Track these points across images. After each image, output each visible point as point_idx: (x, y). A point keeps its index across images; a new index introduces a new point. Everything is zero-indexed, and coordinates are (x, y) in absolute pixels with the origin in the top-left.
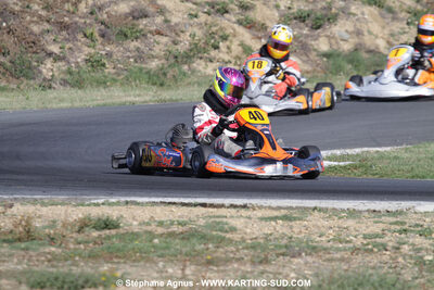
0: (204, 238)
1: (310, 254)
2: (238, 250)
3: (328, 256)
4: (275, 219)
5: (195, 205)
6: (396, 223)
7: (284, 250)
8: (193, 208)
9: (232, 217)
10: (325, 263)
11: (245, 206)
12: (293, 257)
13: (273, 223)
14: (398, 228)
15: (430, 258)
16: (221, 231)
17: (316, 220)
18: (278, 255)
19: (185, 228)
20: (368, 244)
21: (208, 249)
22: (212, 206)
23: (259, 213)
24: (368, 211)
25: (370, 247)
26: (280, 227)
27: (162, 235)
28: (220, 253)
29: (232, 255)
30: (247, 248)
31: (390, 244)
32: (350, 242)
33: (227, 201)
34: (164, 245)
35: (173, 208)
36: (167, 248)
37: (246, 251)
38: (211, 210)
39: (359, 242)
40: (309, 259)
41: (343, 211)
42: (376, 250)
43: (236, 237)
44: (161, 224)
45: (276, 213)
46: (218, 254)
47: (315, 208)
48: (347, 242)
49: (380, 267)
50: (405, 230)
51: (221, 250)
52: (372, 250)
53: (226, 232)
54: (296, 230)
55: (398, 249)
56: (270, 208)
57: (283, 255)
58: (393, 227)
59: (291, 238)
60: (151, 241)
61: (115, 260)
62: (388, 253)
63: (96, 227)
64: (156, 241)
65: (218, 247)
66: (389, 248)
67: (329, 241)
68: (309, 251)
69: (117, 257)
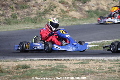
0: (57, 70)
1: (91, 74)
2: (68, 74)
3: (97, 75)
4: (79, 63)
5: (53, 60)
6: (118, 63)
7: (83, 73)
8: (52, 61)
9: (65, 63)
10: (97, 77)
11: (68, 60)
12: (86, 75)
13: (79, 65)
16: (62, 68)
17: (92, 64)
18: (81, 75)
19: (51, 67)
20: (109, 70)
21: (59, 74)
22: (58, 60)
24: (108, 60)
25: (110, 71)
26: (81, 66)
27: (43, 70)
28: (63, 75)
29: (66, 75)
30: (71, 73)
31: (117, 70)
32: (104, 70)
33: (63, 58)
34: (45, 73)
35: (46, 61)
36: (46, 74)
37: (71, 74)
38: (58, 61)
39: (107, 70)
40: (92, 76)
41: (100, 60)
42: (112, 72)
43: (67, 69)
44: (43, 66)
45: (79, 62)
47: (91, 60)
48: (103, 70)
49: (114, 77)
53: (64, 68)
54: (86, 67)
55: (119, 71)
56: (77, 60)
57: (83, 74)
58: (117, 65)
59: (85, 69)
60: (40, 72)
61: (30, 78)
62: (116, 73)
63: (22, 68)
64: (42, 72)
65: (62, 73)
66: (117, 71)
67: (97, 70)
68: (91, 73)
69: (30, 77)
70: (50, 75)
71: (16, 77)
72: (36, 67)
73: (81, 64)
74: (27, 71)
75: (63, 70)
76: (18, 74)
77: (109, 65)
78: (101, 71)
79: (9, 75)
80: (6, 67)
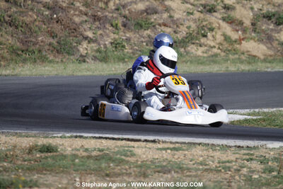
0: (111, 159)
1: (177, 172)
2: (130, 168)
3: (188, 174)
4: (166, 149)
6: (247, 154)
7: (159, 169)
9: (138, 147)
12: (164, 173)
13: (164, 152)
14: (248, 157)
15: (256, 176)
16: (125, 155)
18: (155, 172)
19: (101, 153)
21: (109, 167)
23: (160, 146)
24: (235, 146)
25: (219, 169)
26: (167, 155)
27: (83, 157)
28: (117, 170)
29: (125, 171)
30: (136, 167)
31: (235, 167)
32: (208, 165)
34: (81, 163)
36: (83, 165)
37: (135, 169)
39: (213, 165)
40: (175, 175)
41: (218, 145)
42: (223, 171)
43: (132, 159)
44: (86, 150)
45: (166, 146)
46: (116, 170)
48: (206, 165)
49: (221, 182)
50: (251, 159)
51: (119, 167)
52: (220, 171)
53: (128, 156)
54: (176, 157)
55: (239, 170)
57: (159, 172)
58: (244, 157)
59: (170, 161)
60: (73, 161)
61: (44, 172)
62: (230, 173)
63: (41, 151)
64: (77, 160)
65: (117, 166)
66: (232, 170)
67: (194, 164)
68: (177, 170)
69: (46, 170)
70: (90, 169)
71: (19, 169)
72: (72, 150)
73: (169, 151)
74: (46, 158)
75: (123, 160)
76: (26, 163)
77: (227, 156)
78: (201, 167)
79: (5, 164)
80: (10, 147)
